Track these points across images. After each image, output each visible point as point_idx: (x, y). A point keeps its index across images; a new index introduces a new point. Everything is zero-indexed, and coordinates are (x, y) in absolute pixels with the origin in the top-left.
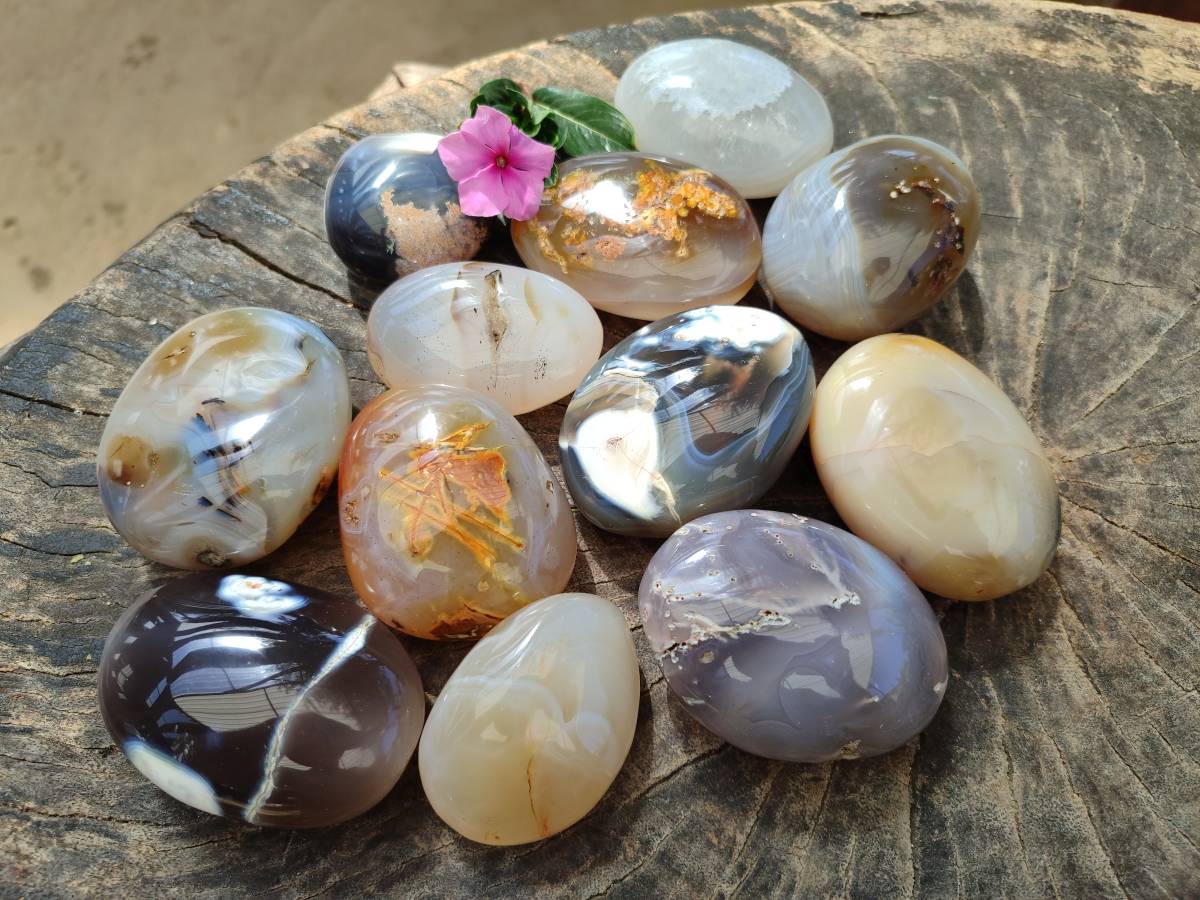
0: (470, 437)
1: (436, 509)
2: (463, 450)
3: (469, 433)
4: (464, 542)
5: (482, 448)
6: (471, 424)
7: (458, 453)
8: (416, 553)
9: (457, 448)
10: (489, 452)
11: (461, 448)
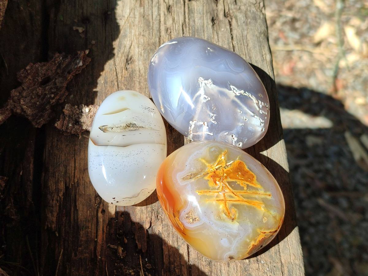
0: (225, 159)
1: (231, 197)
2: (226, 166)
3: (223, 158)
4: (250, 205)
5: (232, 162)
6: (221, 153)
7: (225, 168)
8: (233, 219)
9: (223, 166)
10: (236, 162)
11: (225, 165)
